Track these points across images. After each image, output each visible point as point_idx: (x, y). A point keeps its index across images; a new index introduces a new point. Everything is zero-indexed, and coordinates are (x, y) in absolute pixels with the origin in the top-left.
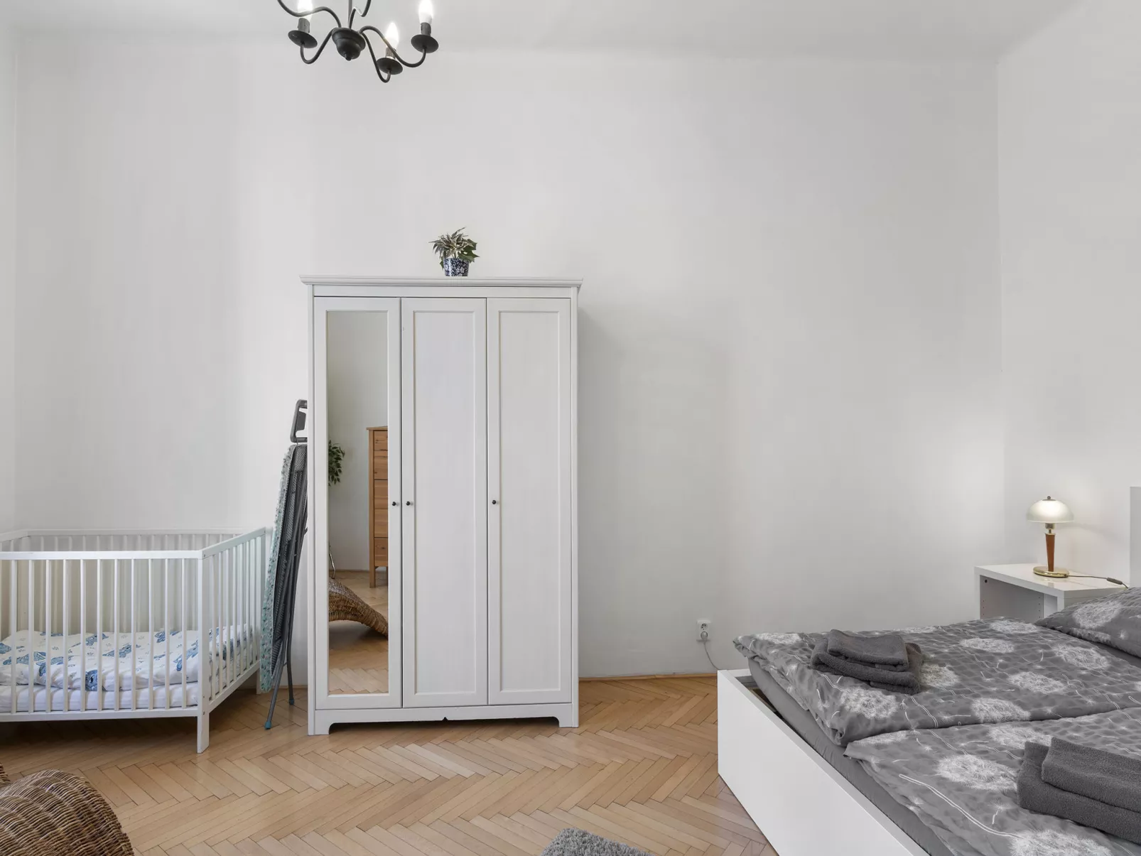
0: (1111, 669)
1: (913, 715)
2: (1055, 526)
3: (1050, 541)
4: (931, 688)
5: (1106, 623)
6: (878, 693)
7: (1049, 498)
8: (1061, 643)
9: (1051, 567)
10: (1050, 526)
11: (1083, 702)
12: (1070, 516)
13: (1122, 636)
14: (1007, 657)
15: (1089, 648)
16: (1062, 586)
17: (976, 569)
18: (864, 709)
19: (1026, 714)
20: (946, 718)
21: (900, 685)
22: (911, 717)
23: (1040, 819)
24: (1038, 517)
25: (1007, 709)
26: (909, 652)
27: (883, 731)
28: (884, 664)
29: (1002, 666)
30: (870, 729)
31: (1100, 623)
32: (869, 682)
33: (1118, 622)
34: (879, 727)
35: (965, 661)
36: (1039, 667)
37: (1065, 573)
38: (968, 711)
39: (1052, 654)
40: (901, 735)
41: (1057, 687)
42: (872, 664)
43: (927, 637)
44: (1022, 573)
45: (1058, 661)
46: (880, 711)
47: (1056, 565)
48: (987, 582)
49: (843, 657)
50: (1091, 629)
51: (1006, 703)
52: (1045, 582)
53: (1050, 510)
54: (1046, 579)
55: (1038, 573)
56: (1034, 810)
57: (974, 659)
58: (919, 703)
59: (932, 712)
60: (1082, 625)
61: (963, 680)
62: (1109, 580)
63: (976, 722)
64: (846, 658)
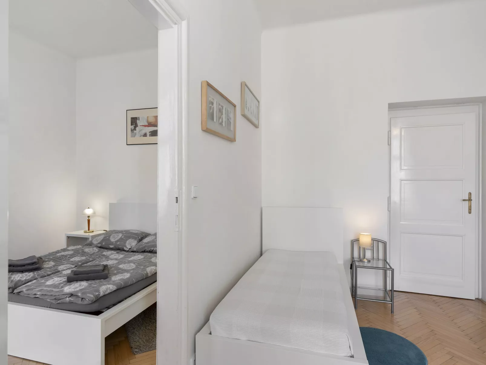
0: (98, 251)
1: (38, 275)
2: (90, 217)
3: (89, 221)
4: (45, 268)
5: (100, 241)
6: (27, 273)
7: (89, 208)
8: (87, 248)
9: (89, 230)
10: (89, 217)
11: (90, 260)
12: (94, 213)
13: (104, 244)
14: (71, 255)
15: (94, 248)
16: (91, 234)
17: (65, 234)
18: (21, 278)
19: (74, 266)
20: (50, 273)
21: (34, 270)
22: (37, 276)
23: (71, 283)
24: (85, 214)
25: (68, 266)
26: (38, 259)
27: (28, 282)
28: (29, 264)
29: (69, 257)
30: (23, 283)
31: (99, 241)
32: (22, 272)
33: (103, 240)
34: (27, 281)
35: (58, 258)
36: (79, 255)
37: (93, 231)
38: (57, 269)
39: (84, 251)
40: (35, 281)
41: (84, 258)
42: (24, 265)
43: (45, 256)
44: (80, 233)
45: (85, 252)
46: (27, 277)
47: (90, 229)
48: (69, 238)
49: (12, 266)
50: (96, 244)
51: (68, 265)
52: (87, 234)
53: (89, 212)
54: (87, 233)
55: (85, 232)
56: (70, 282)
57: (60, 257)
58: (41, 272)
59: (45, 273)
60: (94, 243)
61: (56, 263)
62: (104, 230)
63: (59, 271)
64: (14, 266)
